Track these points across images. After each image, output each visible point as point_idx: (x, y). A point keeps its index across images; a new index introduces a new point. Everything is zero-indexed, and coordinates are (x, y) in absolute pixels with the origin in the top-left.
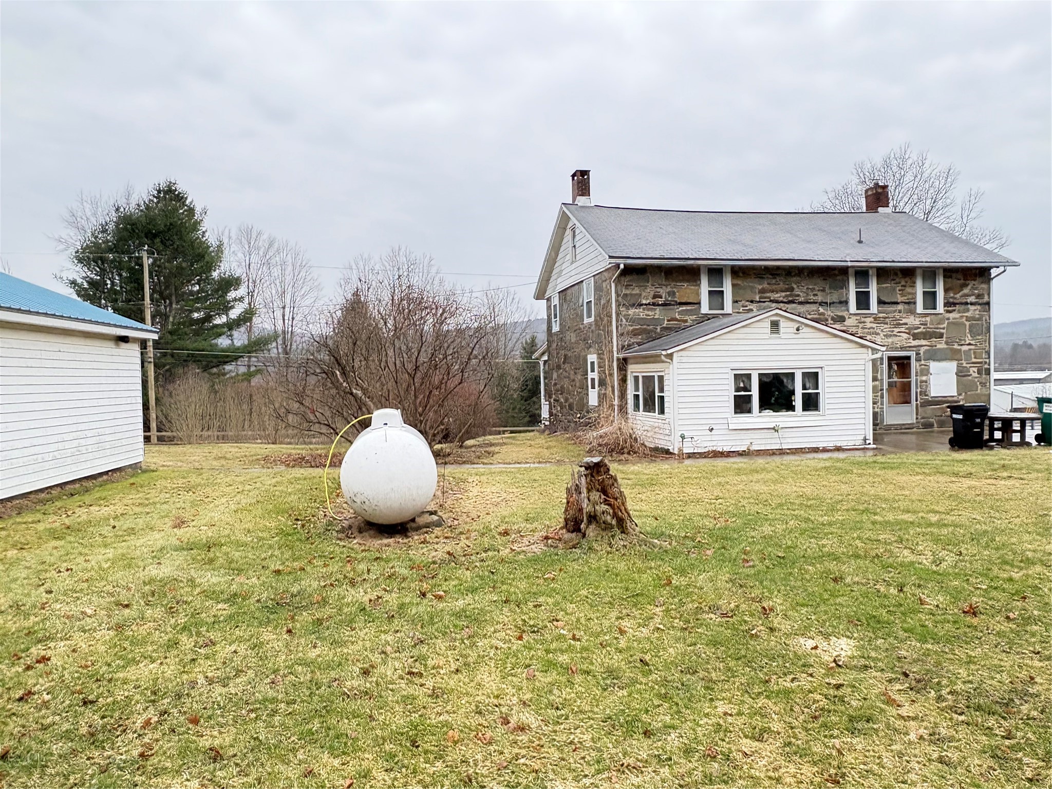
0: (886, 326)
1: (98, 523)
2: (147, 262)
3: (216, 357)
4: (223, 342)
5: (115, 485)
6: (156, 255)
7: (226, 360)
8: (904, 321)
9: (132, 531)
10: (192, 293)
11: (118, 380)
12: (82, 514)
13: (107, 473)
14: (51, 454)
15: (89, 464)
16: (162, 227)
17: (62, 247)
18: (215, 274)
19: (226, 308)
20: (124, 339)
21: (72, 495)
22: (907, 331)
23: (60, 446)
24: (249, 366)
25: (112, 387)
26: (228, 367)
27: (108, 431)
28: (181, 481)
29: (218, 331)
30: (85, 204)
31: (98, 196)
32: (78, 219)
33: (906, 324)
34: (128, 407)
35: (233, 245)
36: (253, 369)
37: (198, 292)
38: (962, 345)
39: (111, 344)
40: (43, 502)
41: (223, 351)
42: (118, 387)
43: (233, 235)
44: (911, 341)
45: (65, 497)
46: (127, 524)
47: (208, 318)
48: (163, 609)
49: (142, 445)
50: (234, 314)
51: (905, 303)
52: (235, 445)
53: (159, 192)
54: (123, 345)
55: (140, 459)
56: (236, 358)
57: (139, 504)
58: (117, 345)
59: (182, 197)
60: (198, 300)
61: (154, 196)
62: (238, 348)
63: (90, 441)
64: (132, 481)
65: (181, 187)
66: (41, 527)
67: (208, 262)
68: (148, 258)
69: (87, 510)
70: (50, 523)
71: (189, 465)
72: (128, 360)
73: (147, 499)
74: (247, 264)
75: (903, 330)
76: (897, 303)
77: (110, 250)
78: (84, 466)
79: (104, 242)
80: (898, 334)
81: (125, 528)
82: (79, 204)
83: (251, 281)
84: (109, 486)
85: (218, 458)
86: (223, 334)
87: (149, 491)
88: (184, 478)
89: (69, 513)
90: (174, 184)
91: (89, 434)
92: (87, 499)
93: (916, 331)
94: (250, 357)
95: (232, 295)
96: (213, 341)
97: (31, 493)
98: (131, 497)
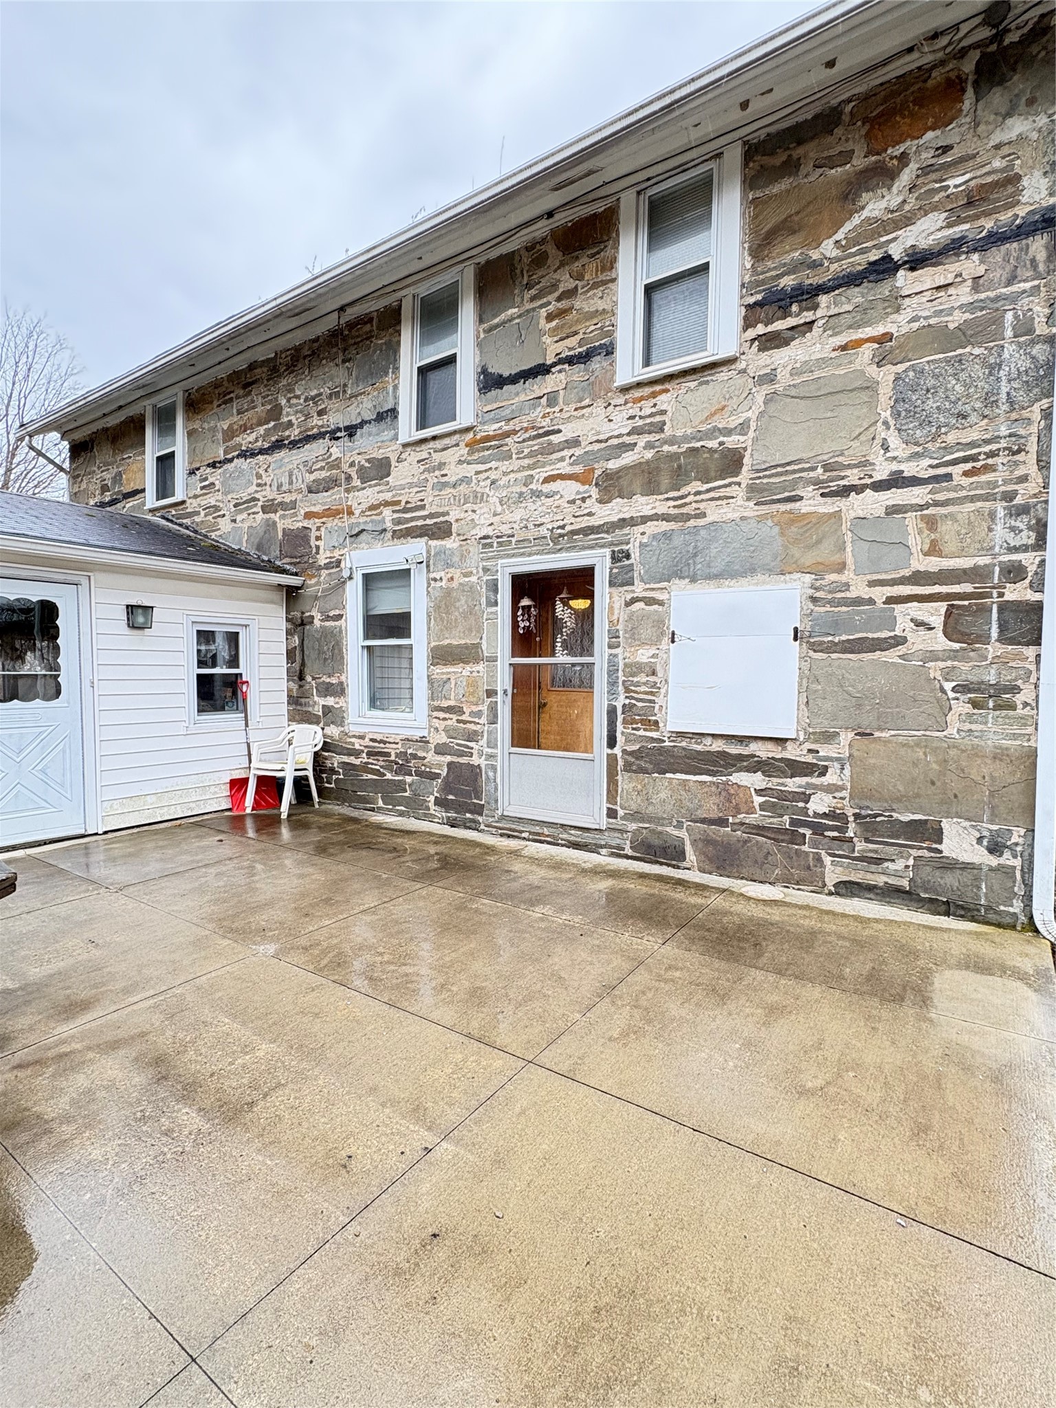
0: (505, 466)
8: (568, 432)
22: (578, 469)
33: (575, 442)
38: (845, 491)
44: (596, 508)
51: (570, 361)
75: (565, 468)
76: (542, 370)
80: (546, 488)
93: (613, 465)
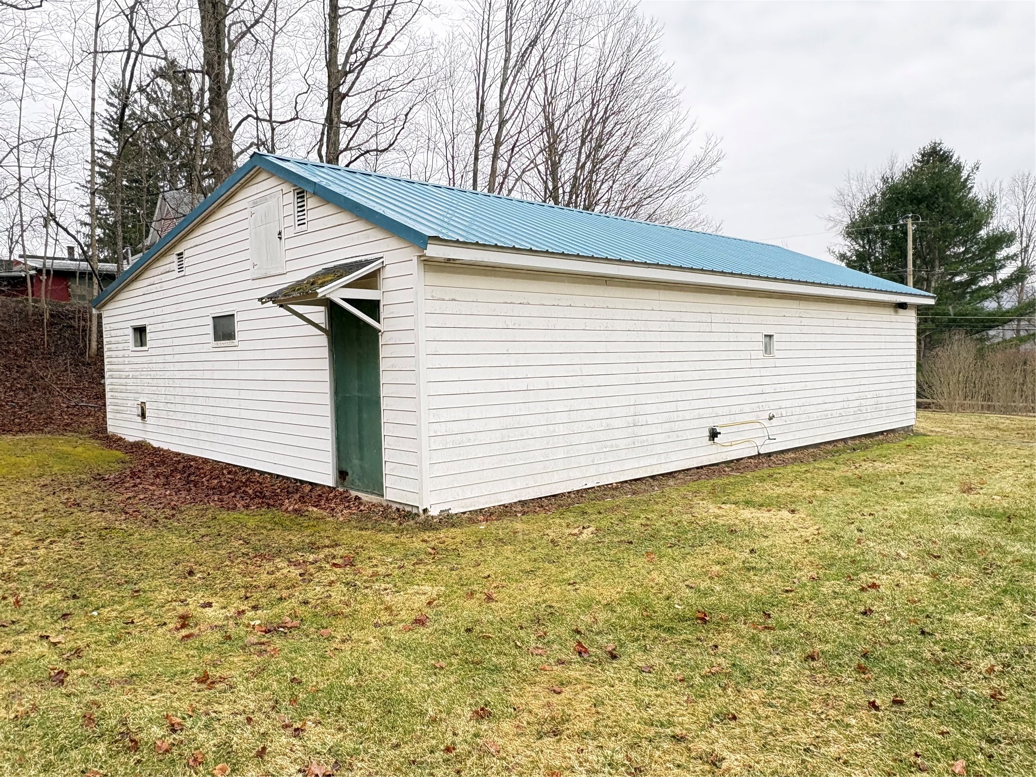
1: (885, 478)
2: (911, 228)
3: (982, 321)
4: (990, 305)
5: (891, 445)
6: (921, 221)
7: (992, 324)
9: (919, 490)
10: (957, 255)
11: (895, 345)
12: (867, 468)
13: (882, 433)
14: (838, 411)
15: (867, 423)
16: (928, 192)
17: (831, 224)
18: (983, 233)
19: (994, 269)
20: (903, 306)
21: (854, 450)
23: (845, 404)
24: (1018, 331)
25: (889, 352)
26: (992, 333)
27: (885, 393)
28: (957, 448)
29: (984, 294)
30: (851, 181)
31: (863, 172)
32: (845, 197)
34: (903, 372)
35: (1005, 198)
36: (1022, 333)
37: (964, 252)
39: (891, 311)
40: (832, 453)
41: (989, 314)
42: (895, 352)
43: (1005, 185)
45: (849, 451)
46: (914, 482)
47: (973, 280)
48: (977, 568)
49: (914, 409)
50: (1003, 274)
52: (1005, 416)
53: (923, 156)
54: (901, 311)
55: (913, 422)
56: (1005, 322)
57: (920, 465)
58: (896, 312)
59: (948, 157)
60: (962, 262)
61: (918, 161)
62: (1008, 312)
63: (869, 402)
64: (907, 442)
65: (946, 146)
66: (837, 474)
67: (976, 221)
68: (913, 224)
69: (871, 465)
70: (843, 472)
71: (960, 433)
72: (905, 326)
73: (927, 461)
74: (1021, 217)
77: (876, 222)
78: (864, 424)
79: (870, 215)
81: (912, 484)
82: (846, 183)
83: (1025, 234)
84: (885, 445)
85: (987, 428)
86: (991, 296)
87: (926, 454)
88: (960, 445)
89: (857, 465)
90: (939, 144)
91: (869, 395)
92: (870, 454)
94: (1019, 321)
95: (1001, 254)
96: (979, 305)
97: (821, 444)
98: (910, 457)
